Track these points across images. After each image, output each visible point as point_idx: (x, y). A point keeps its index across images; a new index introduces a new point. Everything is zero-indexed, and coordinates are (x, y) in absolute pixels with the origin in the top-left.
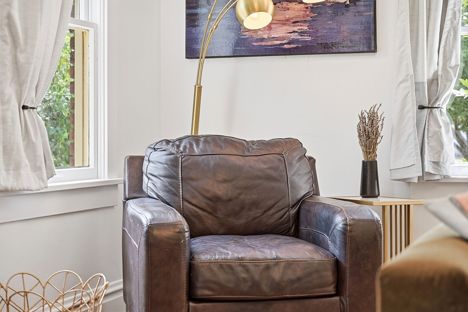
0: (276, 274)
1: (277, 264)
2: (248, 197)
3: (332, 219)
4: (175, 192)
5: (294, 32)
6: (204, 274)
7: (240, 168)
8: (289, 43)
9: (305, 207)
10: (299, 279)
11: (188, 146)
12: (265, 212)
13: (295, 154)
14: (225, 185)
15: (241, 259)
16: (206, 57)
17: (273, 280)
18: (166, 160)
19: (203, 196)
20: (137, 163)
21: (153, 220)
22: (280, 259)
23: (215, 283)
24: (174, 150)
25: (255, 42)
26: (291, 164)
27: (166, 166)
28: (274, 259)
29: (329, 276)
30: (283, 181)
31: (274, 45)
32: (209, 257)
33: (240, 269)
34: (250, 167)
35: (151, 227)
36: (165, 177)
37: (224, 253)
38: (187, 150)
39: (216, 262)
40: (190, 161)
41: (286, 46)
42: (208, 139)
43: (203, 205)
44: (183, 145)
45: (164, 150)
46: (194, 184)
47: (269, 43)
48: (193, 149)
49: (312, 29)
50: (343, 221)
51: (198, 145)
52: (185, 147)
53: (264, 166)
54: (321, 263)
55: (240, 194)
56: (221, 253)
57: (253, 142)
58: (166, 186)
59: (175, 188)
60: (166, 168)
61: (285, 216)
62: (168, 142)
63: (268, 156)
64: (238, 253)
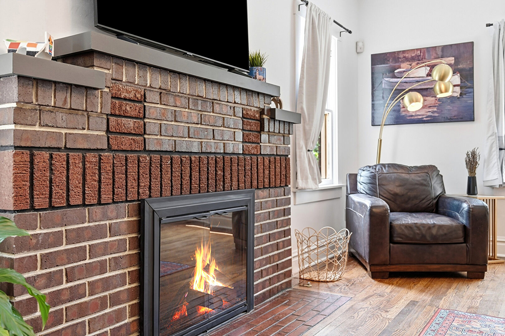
0: (434, 231)
1: (434, 226)
2: (412, 194)
3: (461, 205)
4: (375, 191)
5: (429, 112)
6: (398, 230)
7: (407, 180)
8: (426, 118)
9: (441, 199)
10: (445, 234)
11: (380, 169)
12: (420, 201)
13: (434, 173)
14: (400, 188)
15: (416, 224)
16: (384, 125)
17: (432, 234)
18: (370, 176)
19: (390, 193)
20: (353, 177)
21: (372, 204)
22: (435, 224)
23: (403, 235)
24: (373, 171)
25: (408, 117)
26: (432, 178)
27: (370, 178)
28: (432, 224)
29: (461, 233)
30: (429, 186)
31: (418, 119)
32: (400, 222)
33: (415, 228)
34: (413, 179)
35: (372, 207)
36: (369, 183)
37: (407, 221)
38: (380, 171)
39: (403, 225)
40: (382, 176)
41: (424, 119)
42: (390, 165)
43: (389, 197)
44: (377, 168)
45: (369, 171)
46: (384, 187)
47: (416, 118)
48: (383, 170)
49: (439, 110)
50: (468, 206)
51: (385, 168)
52: (379, 169)
53: (419, 179)
54: (456, 227)
55: (407, 192)
56: (404, 220)
57: (412, 167)
58: (370, 188)
59: (375, 189)
60: (370, 180)
61: (431, 204)
62: (370, 167)
63: (421, 174)
64: (414, 221)
